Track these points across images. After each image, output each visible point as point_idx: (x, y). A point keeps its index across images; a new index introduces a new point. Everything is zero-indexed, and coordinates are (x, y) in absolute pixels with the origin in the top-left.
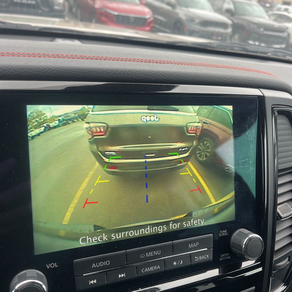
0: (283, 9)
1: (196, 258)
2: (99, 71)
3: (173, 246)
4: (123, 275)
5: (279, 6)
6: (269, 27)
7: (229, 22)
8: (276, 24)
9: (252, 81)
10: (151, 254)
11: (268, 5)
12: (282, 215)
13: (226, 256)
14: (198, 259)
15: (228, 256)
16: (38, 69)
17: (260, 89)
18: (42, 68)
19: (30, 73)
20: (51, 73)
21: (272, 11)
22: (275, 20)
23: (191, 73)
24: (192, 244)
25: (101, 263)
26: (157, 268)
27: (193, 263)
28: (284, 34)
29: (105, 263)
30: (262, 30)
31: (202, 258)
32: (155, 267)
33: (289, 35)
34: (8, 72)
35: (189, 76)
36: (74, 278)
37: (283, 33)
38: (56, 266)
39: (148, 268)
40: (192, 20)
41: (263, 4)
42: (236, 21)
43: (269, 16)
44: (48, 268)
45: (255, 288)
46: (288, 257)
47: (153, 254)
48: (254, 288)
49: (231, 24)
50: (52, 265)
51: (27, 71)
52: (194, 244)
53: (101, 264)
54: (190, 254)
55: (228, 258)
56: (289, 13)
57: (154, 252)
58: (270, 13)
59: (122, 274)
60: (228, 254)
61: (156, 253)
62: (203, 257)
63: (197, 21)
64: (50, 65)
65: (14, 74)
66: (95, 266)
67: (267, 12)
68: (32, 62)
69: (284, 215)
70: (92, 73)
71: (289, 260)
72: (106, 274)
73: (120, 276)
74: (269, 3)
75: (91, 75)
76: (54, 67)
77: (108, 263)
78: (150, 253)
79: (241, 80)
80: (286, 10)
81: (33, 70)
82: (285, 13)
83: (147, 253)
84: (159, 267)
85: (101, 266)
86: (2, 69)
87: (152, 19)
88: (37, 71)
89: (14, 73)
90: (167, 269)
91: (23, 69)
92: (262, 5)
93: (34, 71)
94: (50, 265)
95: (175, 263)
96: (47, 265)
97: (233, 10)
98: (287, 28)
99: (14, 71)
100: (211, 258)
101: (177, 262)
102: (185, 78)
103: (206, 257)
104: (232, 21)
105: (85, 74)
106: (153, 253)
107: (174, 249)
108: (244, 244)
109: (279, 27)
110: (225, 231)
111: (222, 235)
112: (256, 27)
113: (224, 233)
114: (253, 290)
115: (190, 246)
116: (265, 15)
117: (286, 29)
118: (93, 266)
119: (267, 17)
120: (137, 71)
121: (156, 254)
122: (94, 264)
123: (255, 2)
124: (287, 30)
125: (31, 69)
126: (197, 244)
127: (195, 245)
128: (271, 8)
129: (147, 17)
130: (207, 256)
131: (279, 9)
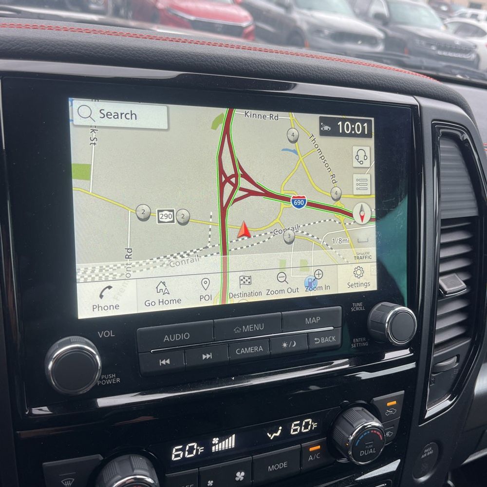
0: (468, 15)
1: (316, 339)
2: (177, 54)
3: (282, 319)
4: (208, 356)
5: (463, 10)
6: (446, 44)
7: (380, 35)
8: (458, 40)
9: (403, 83)
10: (249, 328)
11: (444, 8)
12: (446, 289)
13: (361, 342)
14: (319, 342)
15: (365, 342)
16: (87, 47)
17: (416, 97)
18: (94, 45)
19: (76, 52)
20: (107, 54)
21: (450, 17)
22: (456, 32)
23: (311, 66)
24: (310, 319)
25: (177, 335)
26: (258, 349)
27: (311, 347)
28: (470, 55)
29: (183, 336)
30: (434, 48)
31: (325, 340)
32: (256, 348)
33: (478, 57)
34: (45, 48)
35: (307, 70)
36: (138, 355)
37: (468, 54)
38: (112, 336)
39: (246, 349)
40: (317, 30)
41: (436, 6)
42: (390, 33)
43: (446, 25)
44: (101, 337)
45: (405, 393)
46: (457, 356)
47: (253, 329)
48: (403, 392)
49: (383, 38)
50: (107, 334)
51: (72, 49)
52: (314, 318)
53: (177, 337)
54: (308, 333)
55: (364, 344)
56: (479, 21)
57: (255, 325)
58: (448, 20)
59: (207, 354)
60: (364, 339)
61: (258, 327)
62: (327, 340)
63: (327, 32)
64: (104, 42)
65: (54, 52)
66: (168, 339)
67: (443, 19)
68: (79, 37)
69: (449, 289)
70: (166, 57)
71: (458, 361)
72: (185, 352)
73: (204, 357)
74: (446, 4)
75: (164, 60)
76: (110, 45)
77: (187, 336)
78: (248, 326)
79: (386, 80)
80: (474, 16)
81: (81, 48)
82: (473, 22)
83: (244, 327)
84: (261, 349)
85: (177, 339)
86: (36, 44)
87: (251, 28)
88: (87, 50)
89: (53, 50)
90: (273, 352)
91: (65, 46)
92: (434, 8)
93: (82, 50)
94: (103, 334)
95: (285, 345)
96: (99, 333)
97: (386, 14)
98: (476, 46)
99: (53, 48)
100: (339, 342)
101: (288, 344)
102: (302, 73)
103: (331, 339)
104: (385, 33)
105: (156, 58)
106: (253, 326)
107: (283, 324)
108: (387, 321)
109: (463, 44)
110: (360, 304)
111: (355, 309)
112: (423, 43)
113: (358, 306)
114: (402, 394)
115: (308, 321)
116: (439, 24)
117: (474, 47)
118: (165, 339)
119: (443, 28)
120: (231, 58)
121: (258, 329)
122: (166, 336)
123: (424, 4)
124: (476, 50)
125: (78, 46)
126: (318, 319)
127: (314, 320)
128: (450, 12)
129: (244, 24)
130: (333, 338)
131: (462, 15)
